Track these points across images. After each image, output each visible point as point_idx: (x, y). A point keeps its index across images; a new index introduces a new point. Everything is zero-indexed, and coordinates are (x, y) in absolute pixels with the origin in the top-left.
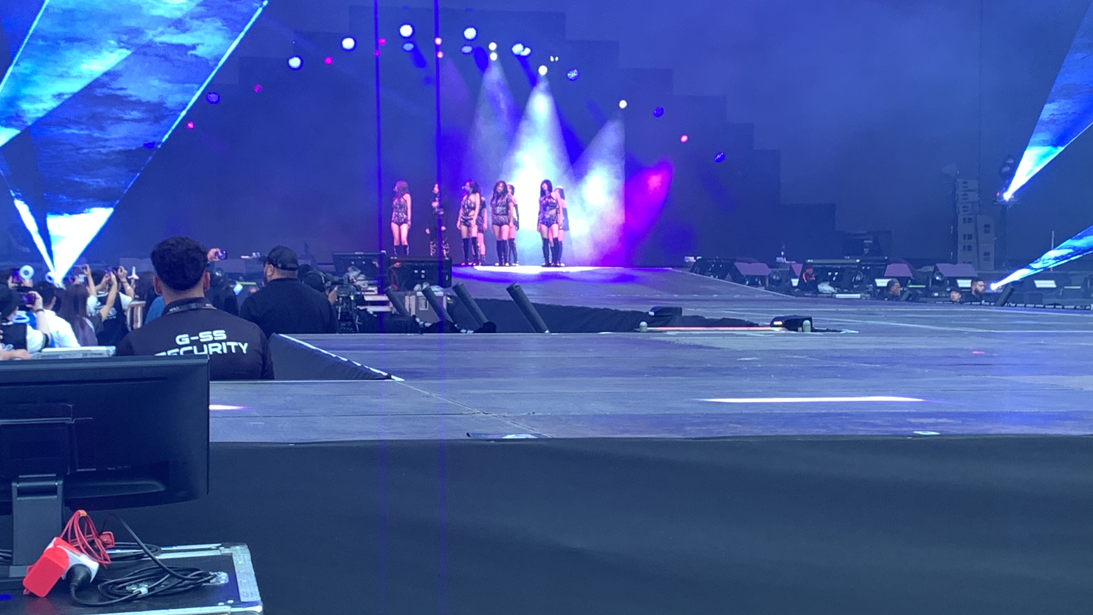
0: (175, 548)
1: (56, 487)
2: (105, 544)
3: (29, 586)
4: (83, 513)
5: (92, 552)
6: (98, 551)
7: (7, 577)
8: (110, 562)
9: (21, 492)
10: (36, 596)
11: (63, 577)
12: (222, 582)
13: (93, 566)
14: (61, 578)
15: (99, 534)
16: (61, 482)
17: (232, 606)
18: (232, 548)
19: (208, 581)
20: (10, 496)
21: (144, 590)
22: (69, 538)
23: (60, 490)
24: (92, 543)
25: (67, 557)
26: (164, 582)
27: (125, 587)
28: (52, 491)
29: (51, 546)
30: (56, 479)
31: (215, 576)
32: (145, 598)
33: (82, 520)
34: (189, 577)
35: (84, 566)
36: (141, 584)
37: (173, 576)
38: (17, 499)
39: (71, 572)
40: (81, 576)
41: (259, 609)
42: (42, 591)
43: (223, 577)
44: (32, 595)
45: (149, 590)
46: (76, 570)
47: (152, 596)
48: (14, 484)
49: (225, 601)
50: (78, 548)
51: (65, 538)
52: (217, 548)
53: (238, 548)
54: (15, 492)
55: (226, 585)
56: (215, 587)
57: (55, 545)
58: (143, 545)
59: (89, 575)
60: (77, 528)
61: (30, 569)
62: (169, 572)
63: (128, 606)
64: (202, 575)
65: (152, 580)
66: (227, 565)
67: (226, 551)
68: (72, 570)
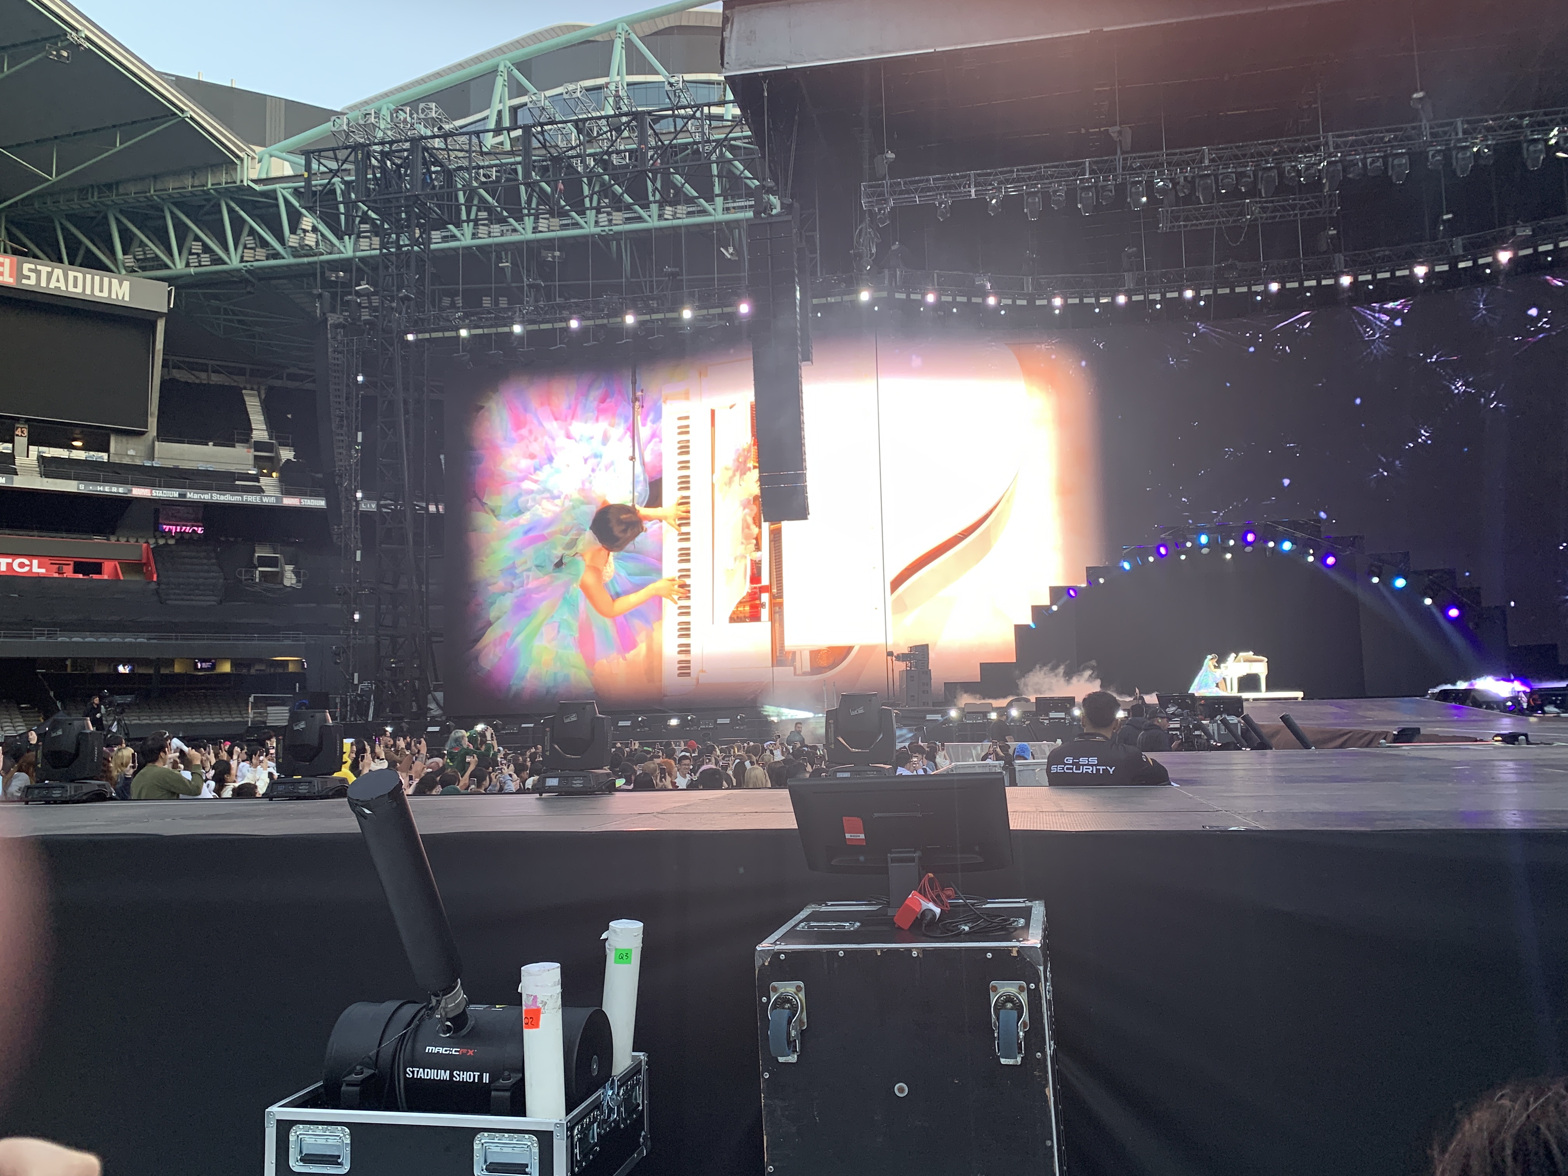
0: (998, 900)
1: (914, 858)
2: (946, 896)
4: (931, 875)
6: (942, 901)
8: (949, 909)
9: (894, 860)
10: (903, 929)
11: (919, 916)
12: (1019, 925)
13: (938, 911)
14: (917, 918)
15: (943, 890)
16: (917, 855)
18: (1034, 902)
19: (1010, 924)
20: (887, 863)
21: (967, 928)
23: (916, 860)
24: (938, 896)
25: (921, 904)
26: (979, 925)
27: (955, 926)
28: (912, 860)
29: (910, 896)
30: (914, 852)
31: (1014, 921)
32: (967, 933)
33: (930, 879)
34: (996, 921)
35: (931, 910)
36: (966, 924)
37: (985, 920)
38: (890, 865)
39: (924, 913)
40: (929, 917)
42: (906, 925)
43: (1022, 921)
44: (899, 928)
45: (972, 928)
46: (927, 912)
47: (972, 932)
48: (889, 855)
49: (1017, 938)
50: (928, 899)
51: (920, 892)
52: (1024, 902)
53: (1037, 902)
54: (889, 860)
55: (1020, 927)
56: (1014, 928)
57: (913, 896)
58: (979, 898)
59: (934, 915)
61: (899, 911)
62: (982, 917)
63: (956, 938)
64: (1006, 920)
65: (973, 922)
66: (1026, 913)
67: (1029, 904)
68: (924, 911)
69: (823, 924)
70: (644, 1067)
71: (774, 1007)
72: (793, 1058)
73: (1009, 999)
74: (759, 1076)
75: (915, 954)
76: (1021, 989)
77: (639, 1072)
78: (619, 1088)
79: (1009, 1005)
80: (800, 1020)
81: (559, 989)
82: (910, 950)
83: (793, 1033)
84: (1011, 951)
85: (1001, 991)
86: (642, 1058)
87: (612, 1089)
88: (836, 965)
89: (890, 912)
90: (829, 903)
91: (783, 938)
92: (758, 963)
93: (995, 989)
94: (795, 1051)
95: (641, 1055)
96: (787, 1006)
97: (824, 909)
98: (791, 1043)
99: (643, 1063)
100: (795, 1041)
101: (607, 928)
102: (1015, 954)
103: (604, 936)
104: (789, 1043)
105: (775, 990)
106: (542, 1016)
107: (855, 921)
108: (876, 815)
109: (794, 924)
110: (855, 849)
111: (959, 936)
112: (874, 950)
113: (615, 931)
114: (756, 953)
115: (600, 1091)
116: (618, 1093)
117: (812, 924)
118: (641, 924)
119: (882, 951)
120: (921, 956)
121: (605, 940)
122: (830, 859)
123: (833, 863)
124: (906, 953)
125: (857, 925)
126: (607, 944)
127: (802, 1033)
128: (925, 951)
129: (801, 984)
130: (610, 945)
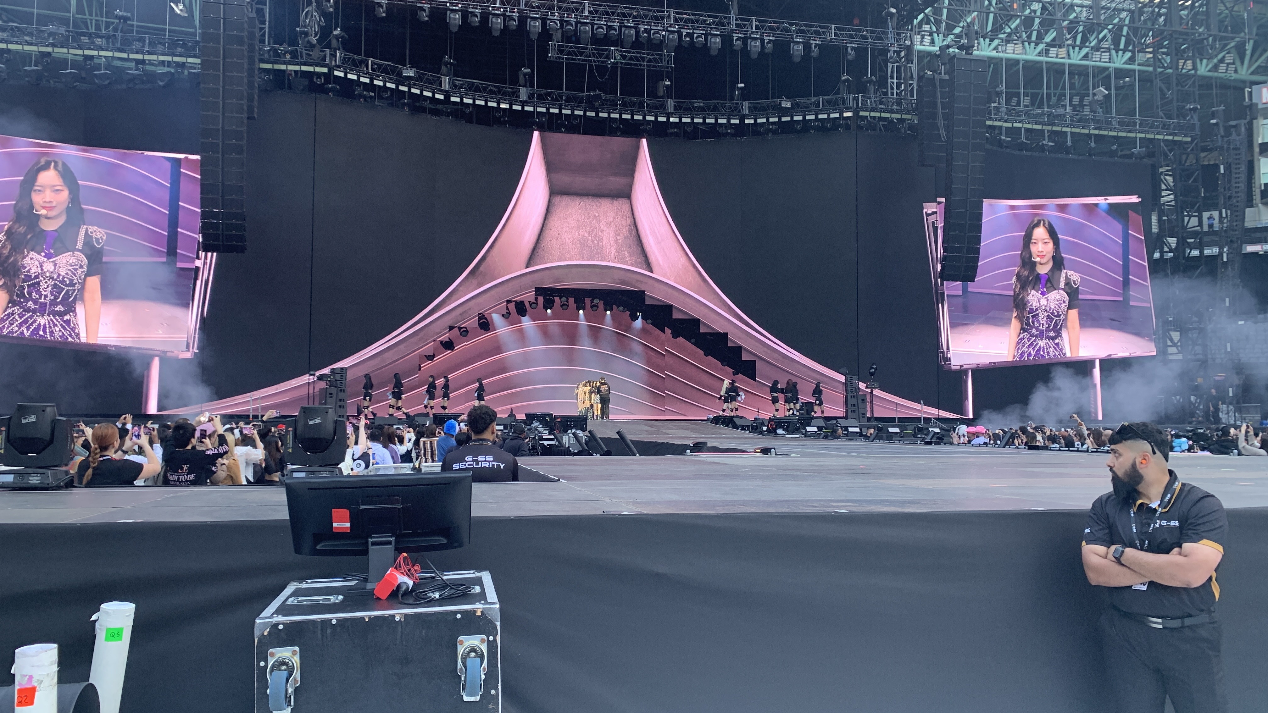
0: (451, 573)
1: (391, 541)
2: (416, 571)
4: (405, 554)
6: (413, 575)
7: (365, 589)
8: (419, 581)
9: (374, 544)
10: (380, 599)
11: (395, 589)
12: (477, 591)
15: (413, 566)
16: (394, 538)
18: (481, 573)
19: (470, 591)
20: (367, 546)
21: (437, 595)
23: (393, 543)
24: (409, 570)
25: (397, 578)
26: (447, 592)
27: (426, 594)
28: (389, 543)
29: (389, 572)
30: (391, 537)
31: (474, 588)
32: (438, 600)
33: (405, 558)
34: (460, 588)
35: (406, 583)
36: (435, 593)
37: (452, 588)
38: (371, 548)
39: (399, 587)
40: (404, 588)
41: (497, 606)
42: (384, 595)
43: (477, 589)
44: (378, 599)
45: (440, 596)
46: (402, 585)
47: (441, 599)
48: (369, 540)
49: (479, 601)
50: (402, 573)
51: (396, 568)
52: (474, 573)
53: (484, 573)
54: (370, 544)
55: (479, 593)
56: (473, 594)
57: (391, 572)
58: (437, 572)
59: (408, 588)
61: (377, 585)
62: (449, 586)
63: (429, 604)
64: (465, 588)
65: (442, 591)
66: (479, 582)
67: (478, 574)
68: (399, 585)
69: (310, 598)
71: (272, 670)
73: (473, 650)
75: (397, 618)
76: (482, 641)
79: (473, 654)
80: (295, 680)
81: (55, 668)
82: (393, 616)
83: (290, 690)
84: (475, 612)
85: (467, 644)
88: (329, 631)
89: (369, 586)
90: (309, 581)
91: (277, 613)
92: (257, 633)
93: (462, 643)
94: (290, 705)
96: (284, 668)
97: (304, 585)
98: (288, 699)
100: (290, 696)
102: (479, 614)
103: (94, 618)
104: (286, 698)
105: (273, 655)
106: (37, 694)
107: (338, 595)
109: (283, 599)
110: (341, 535)
111: (431, 602)
112: (363, 618)
113: (107, 613)
114: (256, 625)
117: (300, 598)
118: (134, 605)
119: (369, 618)
120: (402, 620)
121: (95, 621)
122: (316, 544)
123: (318, 548)
124: (390, 618)
125: (341, 597)
126: (97, 624)
127: (296, 689)
128: (406, 616)
129: (297, 648)
130: (100, 625)
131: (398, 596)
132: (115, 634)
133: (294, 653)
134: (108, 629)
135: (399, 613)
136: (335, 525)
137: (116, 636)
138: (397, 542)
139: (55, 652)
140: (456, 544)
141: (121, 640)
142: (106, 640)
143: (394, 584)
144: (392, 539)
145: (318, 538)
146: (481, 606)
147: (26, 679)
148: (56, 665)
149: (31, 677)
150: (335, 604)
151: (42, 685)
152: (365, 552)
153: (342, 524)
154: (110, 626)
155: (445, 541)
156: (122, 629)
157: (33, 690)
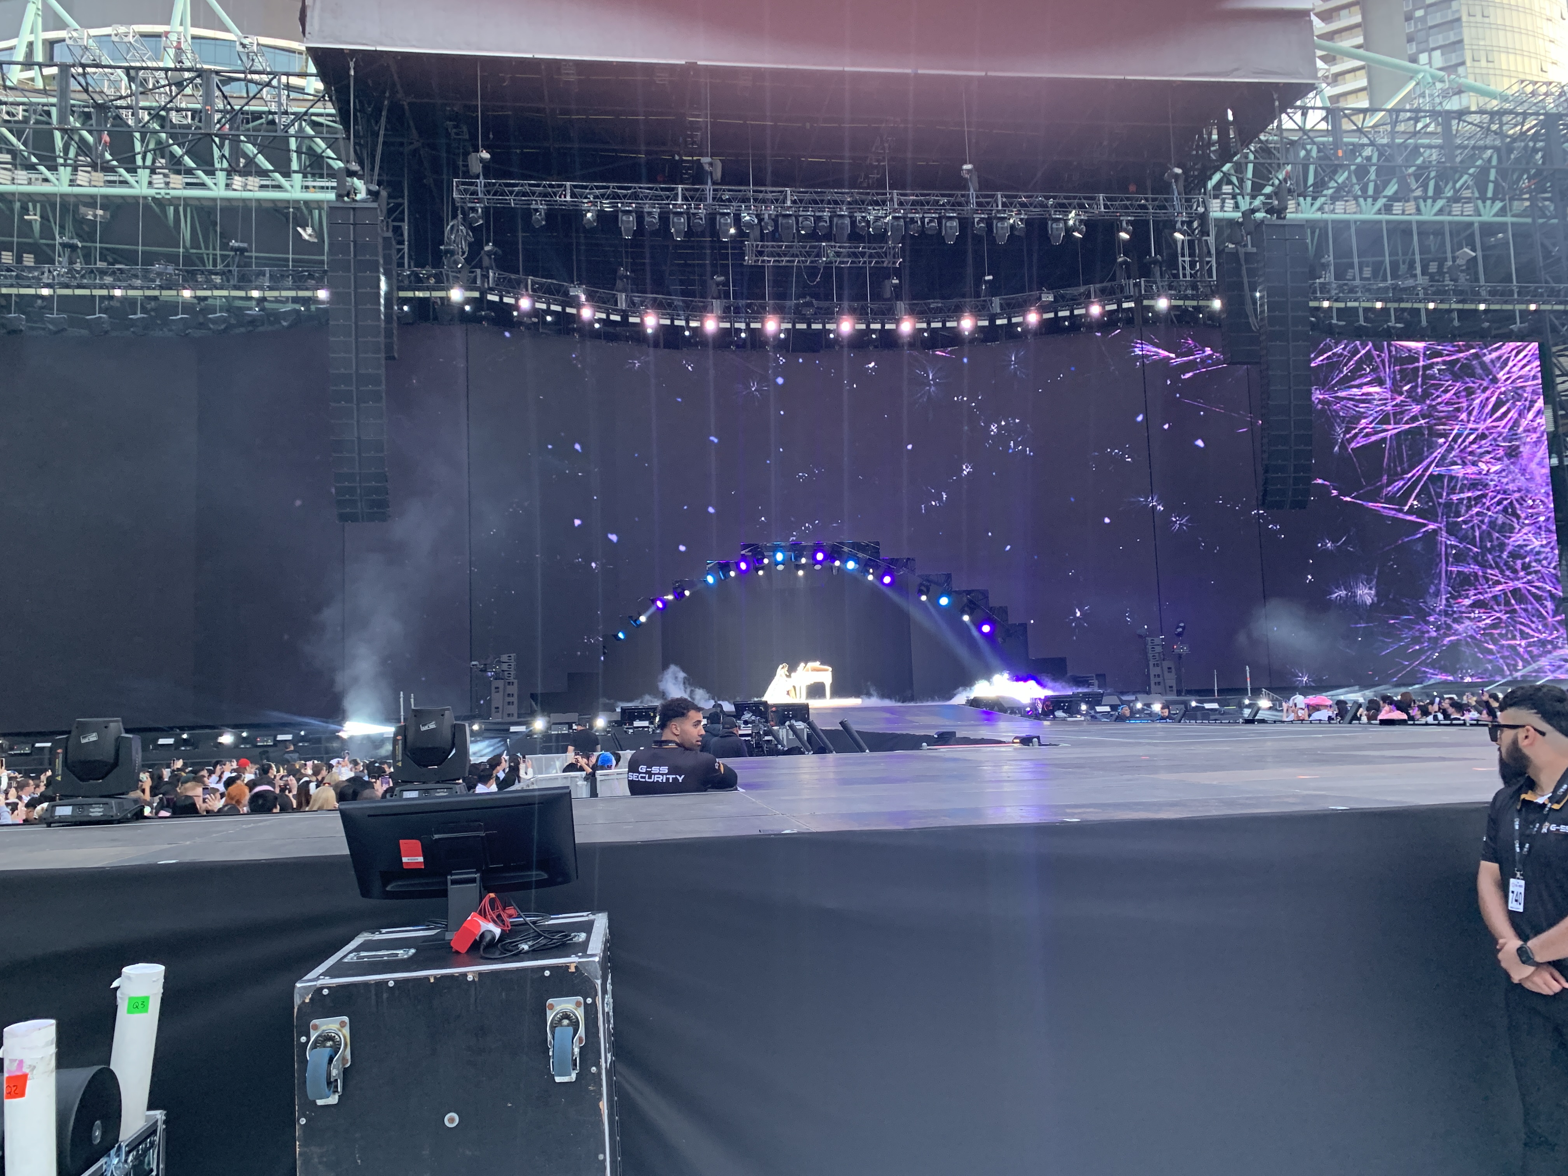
0: (561, 916)
1: (476, 878)
2: (508, 916)
3: (455, 946)
4: (492, 895)
5: (499, 920)
6: (503, 921)
7: (444, 940)
8: (510, 928)
9: (454, 882)
10: (459, 952)
11: (477, 938)
12: (580, 940)
13: (497, 931)
14: (476, 940)
15: (504, 909)
16: (479, 875)
17: (580, 957)
18: (597, 915)
19: (571, 939)
20: (446, 885)
21: (527, 947)
22: (483, 914)
23: (478, 880)
24: (499, 916)
25: (480, 926)
26: (542, 941)
27: (515, 945)
28: (473, 881)
29: (470, 918)
30: (476, 873)
31: (577, 936)
32: (527, 952)
33: (492, 900)
34: (556, 937)
35: (491, 931)
36: (527, 943)
37: (547, 936)
38: (450, 887)
39: (482, 936)
40: (488, 938)
41: (597, 959)
42: (464, 948)
43: (583, 936)
44: (457, 952)
45: (531, 947)
46: (486, 934)
47: (534, 950)
48: (449, 877)
49: (576, 954)
50: (488, 920)
51: (480, 914)
52: (586, 916)
53: (601, 914)
54: (449, 883)
55: (582, 942)
56: (573, 943)
57: (472, 918)
58: (539, 914)
59: (494, 938)
60: (488, 907)
61: (457, 934)
63: (515, 958)
64: (566, 936)
65: (534, 940)
66: (588, 927)
67: (592, 917)
68: (483, 934)
69: (374, 953)
70: (161, 1127)
71: (315, 1046)
72: (333, 1100)
73: (566, 1016)
74: (293, 1123)
75: (470, 978)
76: (578, 1004)
77: (154, 1132)
78: (128, 1153)
79: (566, 1022)
80: (344, 1059)
81: (53, 1050)
82: (465, 975)
83: (334, 1072)
84: (568, 967)
85: (558, 1008)
86: (159, 1117)
87: (118, 1156)
88: (385, 996)
89: (448, 936)
90: (384, 931)
91: (328, 973)
92: (297, 1001)
93: (552, 1007)
94: (336, 1091)
95: (159, 1115)
96: (329, 1043)
97: (377, 937)
98: (331, 1084)
99: (159, 1123)
100: (336, 1080)
101: (119, 975)
102: (572, 969)
103: (115, 984)
104: (329, 1083)
105: (316, 1028)
106: (28, 1082)
107: (410, 948)
108: (436, 836)
109: (342, 955)
110: (413, 873)
111: (519, 956)
112: (427, 978)
113: (129, 978)
114: (296, 991)
115: (103, 1161)
116: (126, 1161)
117: (363, 954)
118: (162, 968)
119: (435, 978)
120: (476, 979)
121: (117, 989)
122: (385, 885)
123: (388, 888)
124: (461, 978)
125: (413, 951)
126: (118, 993)
127: (345, 1071)
128: (481, 974)
129: (346, 1019)
130: (122, 994)
131: (479, 949)
132: (140, 1005)
133: (343, 1024)
134: (130, 998)
135: (471, 971)
136: (405, 860)
137: (140, 1006)
138: (482, 879)
139: (54, 1028)
140: (560, 879)
141: (147, 1011)
142: (129, 1012)
143: (475, 935)
144: (477, 875)
145: (387, 878)
146: (576, 959)
147: (16, 1064)
148: (54, 1046)
149: (21, 1062)
150: (403, 960)
151: (35, 1072)
152: (444, 893)
153: (412, 858)
154: (133, 995)
155: (546, 876)
156: (147, 998)
157: (24, 1078)
